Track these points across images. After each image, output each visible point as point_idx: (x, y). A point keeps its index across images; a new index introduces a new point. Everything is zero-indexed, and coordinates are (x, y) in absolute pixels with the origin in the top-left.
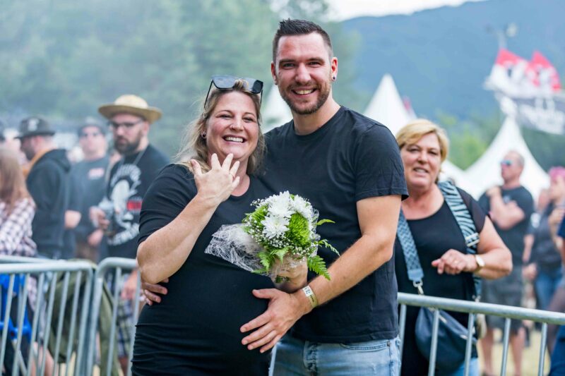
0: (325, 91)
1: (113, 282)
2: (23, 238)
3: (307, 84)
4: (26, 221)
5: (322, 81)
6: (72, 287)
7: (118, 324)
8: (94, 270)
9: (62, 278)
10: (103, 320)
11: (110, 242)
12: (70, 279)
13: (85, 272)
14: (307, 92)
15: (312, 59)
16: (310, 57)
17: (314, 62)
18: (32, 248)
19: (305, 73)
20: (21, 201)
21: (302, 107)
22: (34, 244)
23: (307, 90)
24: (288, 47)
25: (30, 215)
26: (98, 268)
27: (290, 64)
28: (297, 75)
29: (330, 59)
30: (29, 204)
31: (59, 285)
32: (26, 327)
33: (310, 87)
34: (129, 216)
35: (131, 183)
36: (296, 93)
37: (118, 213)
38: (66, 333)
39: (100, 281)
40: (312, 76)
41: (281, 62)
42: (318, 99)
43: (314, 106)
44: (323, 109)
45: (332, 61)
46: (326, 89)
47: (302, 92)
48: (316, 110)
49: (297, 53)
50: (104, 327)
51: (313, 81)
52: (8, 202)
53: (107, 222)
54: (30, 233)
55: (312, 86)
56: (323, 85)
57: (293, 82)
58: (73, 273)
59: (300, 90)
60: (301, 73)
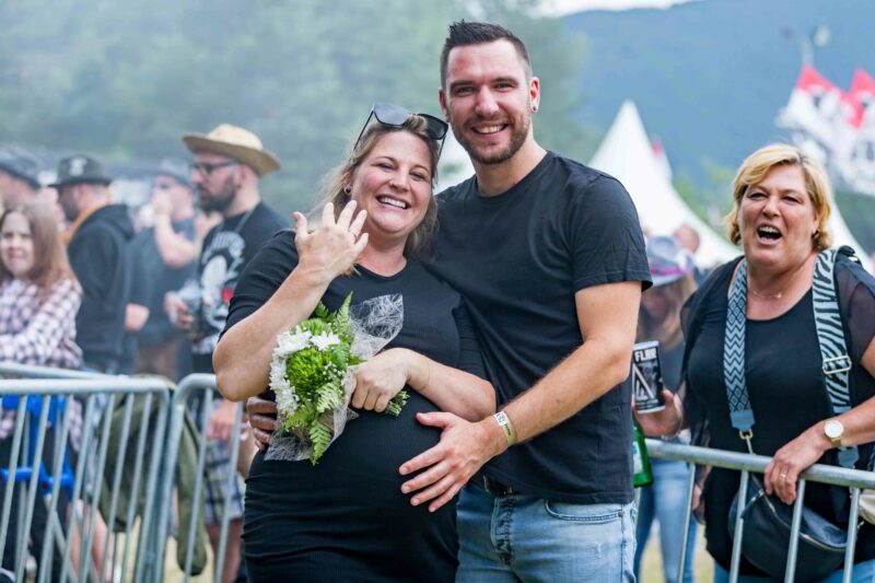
0: (522, 128)
1: (200, 411)
2: (62, 340)
3: (493, 117)
4: (67, 314)
5: (516, 112)
6: (137, 417)
7: (206, 474)
8: (172, 392)
9: (122, 403)
10: (184, 468)
11: (195, 349)
12: (135, 404)
13: (157, 394)
14: (494, 129)
15: (500, 79)
16: (496, 76)
17: (503, 84)
18: (77, 356)
19: (490, 101)
20: (61, 284)
21: (488, 152)
22: (79, 350)
23: (493, 126)
24: (462, 62)
25: (73, 306)
26: (178, 389)
27: (468, 87)
28: (477, 104)
29: (527, 81)
30: (72, 289)
31: (118, 413)
32: (66, 476)
33: (497, 122)
35: (230, 260)
36: (477, 132)
37: (209, 306)
38: (126, 487)
39: (180, 409)
40: (501, 105)
41: (454, 86)
42: (512, 140)
43: (506, 151)
44: (520, 155)
45: (531, 82)
46: (522, 124)
47: (486, 130)
48: (509, 157)
49: (476, 71)
50: (185, 479)
51: (503, 113)
52: (41, 285)
53: (190, 318)
54: (73, 333)
55: (502, 120)
56: (518, 118)
57: (471, 115)
58: (139, 395)
59: (483, 126)
60: (483, 100)
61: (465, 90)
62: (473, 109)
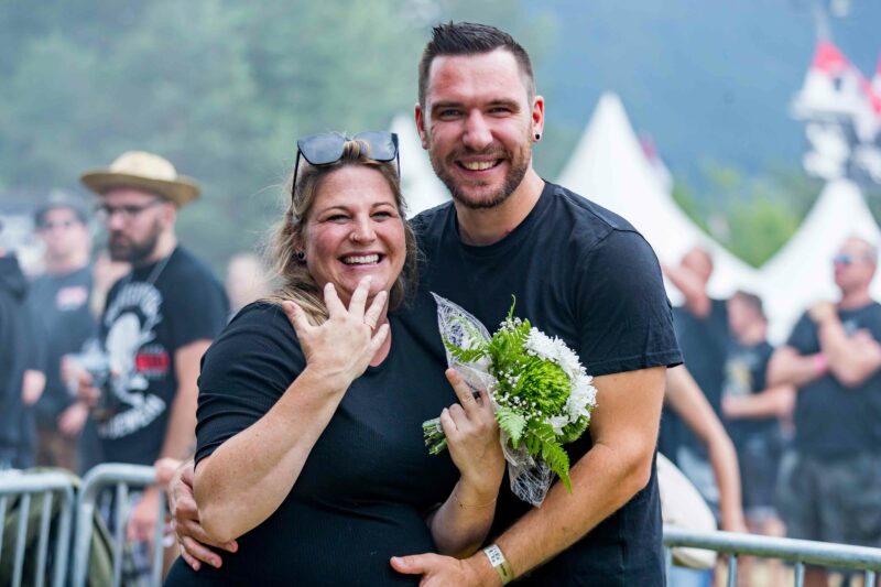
0: (521, 163)
3: (485, 150)
5: (515, 144)
6: (34, 523)
8: (76, 490)
9: (15, 504)
12: (31, 507)
13: (58, 494)
14: (484, 166)
15: (496, 102)
16: (490, 99)
17: (500, 108)
19: (482, 130)
23: (485, 161)
24: (448, 78)
26: (83, 485)
27: (453, 110)
28: (466, 132)
29: (530, 100)
31: (10, 519)
33: (490, 156)
34: (139, 382)
35: (143, 319)
36: (464, 168)
37: (118, 376)
39: (87, 510)
40: (495, 135)
41: (436, 108)
43: (499, 192)
44: (515, 197)
45: (534, 103)
46: (521, 159)
47: (475, 166)
48: (503, 200)
49: (467, 90)
51: (498, 144)
53: (95, 393)
55: (496, 154)
56: (517, 152)
57: (458, 145)
58: (36, 495)
59: (472, 161)
60: (474, 129)
61: (450, 112)
62: (460, 138)
